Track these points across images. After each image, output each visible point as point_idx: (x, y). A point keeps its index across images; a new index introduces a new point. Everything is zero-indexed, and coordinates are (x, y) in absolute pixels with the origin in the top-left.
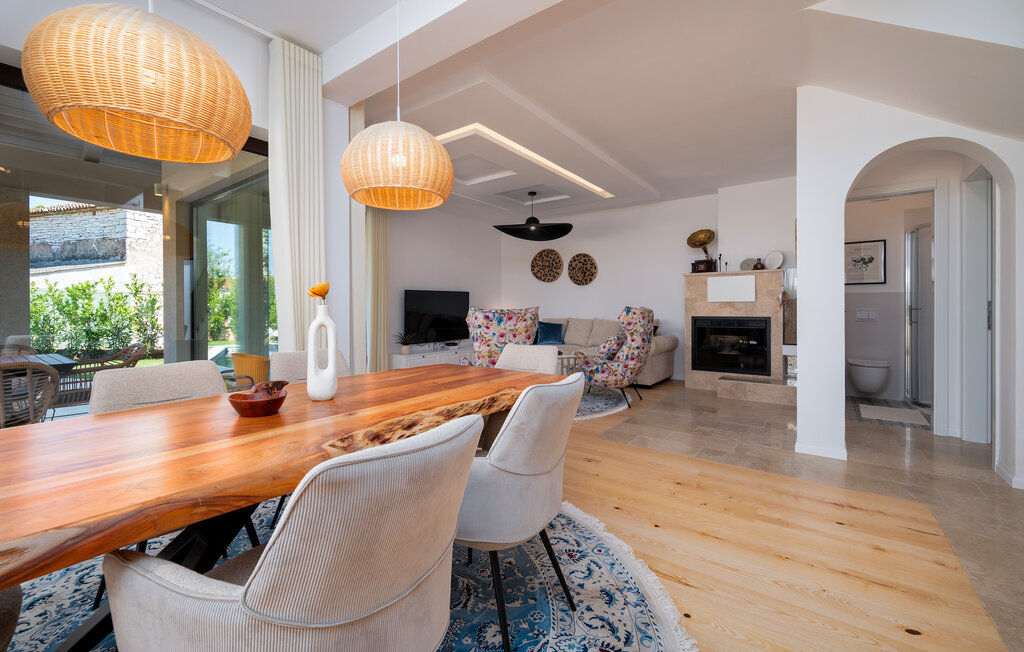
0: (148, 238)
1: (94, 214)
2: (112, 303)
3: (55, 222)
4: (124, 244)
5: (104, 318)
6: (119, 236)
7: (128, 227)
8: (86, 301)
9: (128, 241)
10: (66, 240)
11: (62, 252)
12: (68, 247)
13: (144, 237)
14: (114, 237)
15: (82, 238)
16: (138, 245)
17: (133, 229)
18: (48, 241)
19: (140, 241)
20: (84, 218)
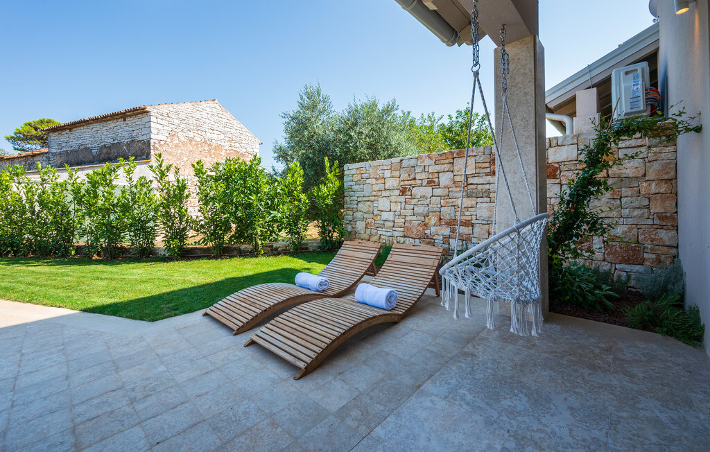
0: (169, 140)
1: (125, 120)
2: (134, 189)
3: (95, 129)
4: (149, 144)
5: (126, 208)
6: (145, 138)
7: (153, 130)
8: (107, 189)
9: (152, 141)
10: (103, 144)
11: (100, 155)
12: (105, 151)
13: (165, 139)
14: (140, 139)
15: (116, 142)
16: (160, 145)
17: (156, 132)
18: (90, 146)
19: (162, 142)
20: (117, 124)
